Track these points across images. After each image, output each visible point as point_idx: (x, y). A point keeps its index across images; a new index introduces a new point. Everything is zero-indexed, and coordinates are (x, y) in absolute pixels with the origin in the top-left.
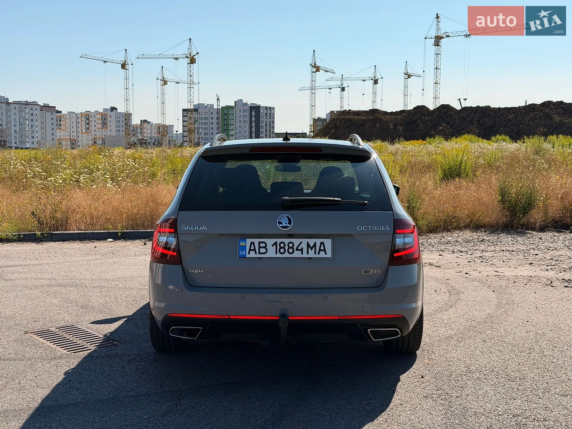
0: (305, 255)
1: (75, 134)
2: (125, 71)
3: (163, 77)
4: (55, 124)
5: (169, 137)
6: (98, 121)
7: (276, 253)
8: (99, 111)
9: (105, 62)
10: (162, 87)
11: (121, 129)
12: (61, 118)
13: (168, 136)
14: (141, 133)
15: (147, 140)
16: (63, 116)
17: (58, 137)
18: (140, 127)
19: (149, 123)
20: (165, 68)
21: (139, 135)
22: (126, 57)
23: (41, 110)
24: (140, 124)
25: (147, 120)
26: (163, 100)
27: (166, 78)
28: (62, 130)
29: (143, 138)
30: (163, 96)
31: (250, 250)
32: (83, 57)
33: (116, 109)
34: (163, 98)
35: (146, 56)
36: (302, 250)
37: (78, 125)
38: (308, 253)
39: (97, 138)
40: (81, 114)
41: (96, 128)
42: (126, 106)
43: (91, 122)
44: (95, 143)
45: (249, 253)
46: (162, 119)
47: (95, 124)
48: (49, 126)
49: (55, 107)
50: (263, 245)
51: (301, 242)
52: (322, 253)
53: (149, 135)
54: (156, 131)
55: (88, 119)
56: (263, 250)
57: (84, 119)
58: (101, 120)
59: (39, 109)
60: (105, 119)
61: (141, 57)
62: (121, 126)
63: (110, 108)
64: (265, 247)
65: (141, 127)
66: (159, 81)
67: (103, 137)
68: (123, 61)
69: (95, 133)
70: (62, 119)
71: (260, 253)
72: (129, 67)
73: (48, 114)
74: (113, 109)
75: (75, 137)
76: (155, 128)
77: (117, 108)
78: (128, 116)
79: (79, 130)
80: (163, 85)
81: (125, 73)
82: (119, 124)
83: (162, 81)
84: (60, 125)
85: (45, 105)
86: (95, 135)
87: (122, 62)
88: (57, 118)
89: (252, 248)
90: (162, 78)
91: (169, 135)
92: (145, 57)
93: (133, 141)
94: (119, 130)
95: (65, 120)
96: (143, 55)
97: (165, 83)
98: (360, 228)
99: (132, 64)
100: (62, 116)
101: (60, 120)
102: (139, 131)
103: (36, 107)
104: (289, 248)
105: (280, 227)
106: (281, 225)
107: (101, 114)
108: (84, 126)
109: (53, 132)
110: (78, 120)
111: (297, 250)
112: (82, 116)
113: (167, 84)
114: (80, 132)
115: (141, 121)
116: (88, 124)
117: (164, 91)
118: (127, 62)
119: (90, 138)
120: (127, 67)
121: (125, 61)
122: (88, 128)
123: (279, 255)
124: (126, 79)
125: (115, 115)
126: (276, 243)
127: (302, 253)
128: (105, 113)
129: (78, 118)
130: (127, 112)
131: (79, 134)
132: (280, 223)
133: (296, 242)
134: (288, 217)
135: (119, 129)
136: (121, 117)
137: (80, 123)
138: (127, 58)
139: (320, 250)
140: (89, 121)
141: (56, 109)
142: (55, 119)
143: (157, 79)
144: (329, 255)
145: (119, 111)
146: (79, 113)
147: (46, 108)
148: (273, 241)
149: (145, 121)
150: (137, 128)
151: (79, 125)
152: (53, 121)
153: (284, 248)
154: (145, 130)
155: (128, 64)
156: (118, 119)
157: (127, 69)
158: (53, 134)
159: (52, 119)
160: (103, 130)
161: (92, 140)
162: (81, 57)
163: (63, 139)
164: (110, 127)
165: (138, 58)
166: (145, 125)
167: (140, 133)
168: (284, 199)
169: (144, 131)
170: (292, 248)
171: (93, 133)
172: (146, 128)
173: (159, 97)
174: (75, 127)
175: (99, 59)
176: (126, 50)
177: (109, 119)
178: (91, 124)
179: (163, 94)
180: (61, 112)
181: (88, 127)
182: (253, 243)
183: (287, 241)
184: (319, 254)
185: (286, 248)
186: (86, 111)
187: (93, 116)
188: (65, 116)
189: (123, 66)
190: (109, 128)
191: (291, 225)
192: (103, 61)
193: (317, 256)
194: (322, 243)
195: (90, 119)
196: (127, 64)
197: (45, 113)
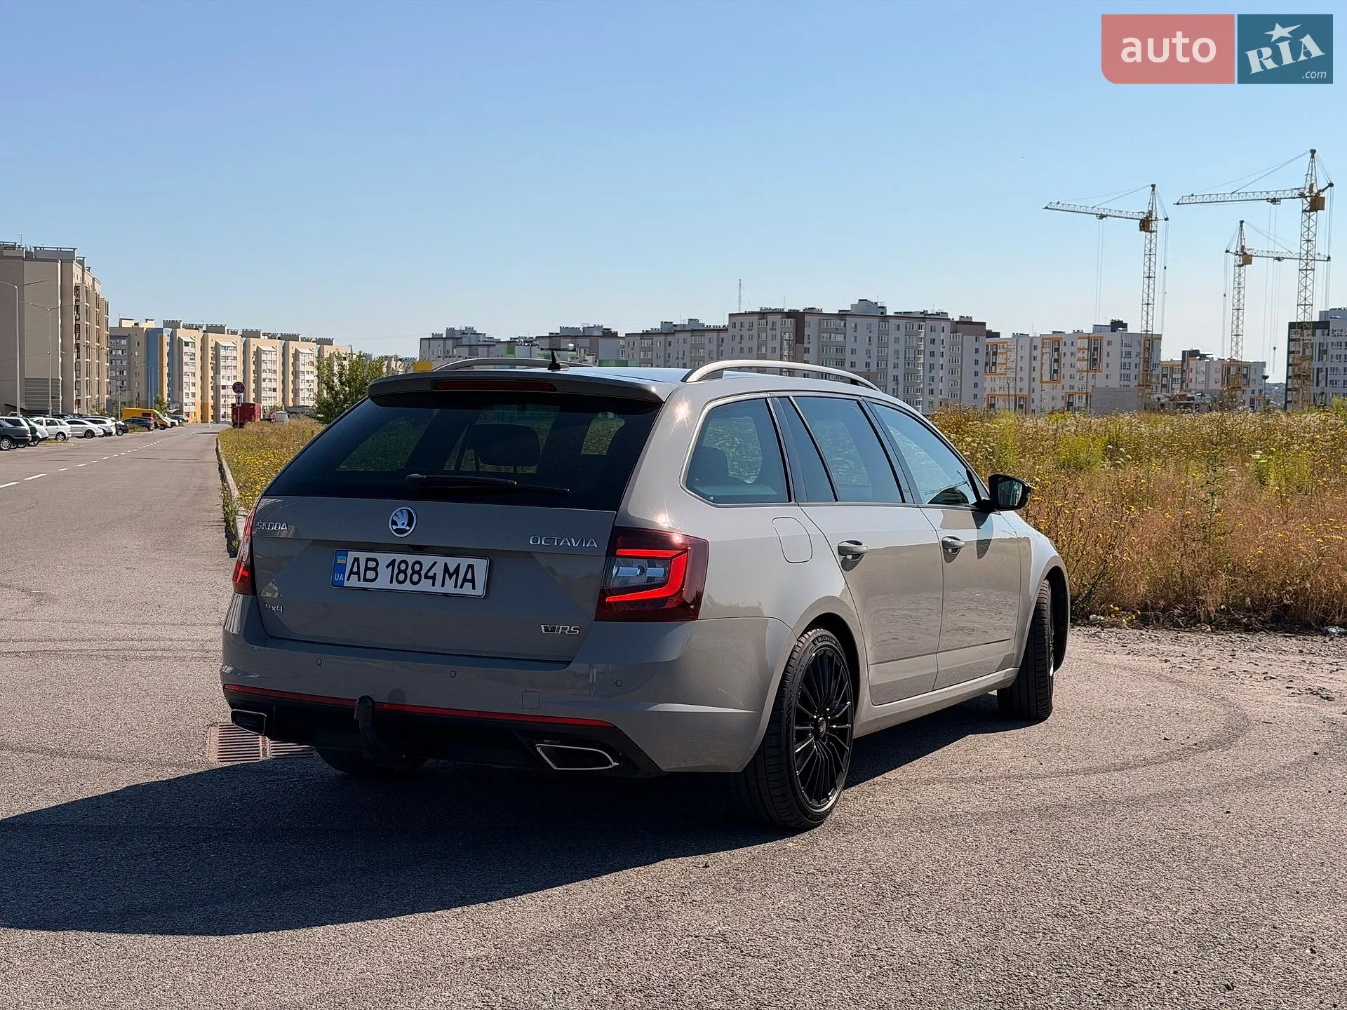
0: (438, 589)
1: (1025, 384)
2: (1149, 237)
3: (1243, 247)
4: (982, 363)
5: (1253, 392)
6: (1080, 355)
7: (391, 582)
8: (1084, 332)
9: (1102, 217)
10: (1237, 271)
11: (1134, 372)
12: (997, 349)
13: (1249, 391)
14: (1182, 382)
15: (1193, 399)
16: (1000, 343)
17: (988, 392)
18: (1180, 367)
19: (1203, 357)
20: (1248, 224)
21: (1177, 386)
22: (1152, 203)
23: (954, 331)
24: (1181, 359)
25: (1198, 351)
26: (1239, 301)
27: (1248, 250)
28: (997, 377)
29: (1184, 393)
30: (1239, 292)
31: (351, 573)
32: (1052, 209)
33: (1125, 326)
34: (1239, 297)
35: (1200, 199)
36: (434, 578)
37: (1035, 364)
38: (443, 586)
39: (1076, 393)
40: (1043, 339)
41: (1073, 371)
42: (1145, 318)
43: (1065, 356)
44: (1070, 404)
45: (348, 580)
46: (1234, 348)
47: (1073, 360)
48: (969, 368)
49: (984, 324)
50: (372, 564)
51: (435, 563)
52: (468, 585)
53: (1202, 387)
54: (1219, 376)
55: (1057, 350)
56: (371, 575)
57: (1047, 350)
58: (1086, 351)
59: (947, 330)
60: (1096, 349)
61: (1187, 201)
62: (1133, 366)
63: (1109, 324)
64: (375, 569)
65: (1182, 368)
66: (1232, 257)
67: (1090, 390)
68: (1144, 213)
69: (1072, 382)
70: (999, 351)
71: (365, 580)
72: (1159, 226)
73: (969, 340)
74: (1117, 325)
75: (1025, 392)
76: (1218, 371)
77: (1126, 324)
78: (1151, 342)
79: (1036, 375)
80: (1242, 265)
81: (1148, 241)
82: (1127, 360)
83: (1240, 255)
84: (994, 364)
85: (962, 320)
86: (1072, 387)
87: (1141, 214)
88: (987, 349)
89: (355, 569)
90: (1238, 250)
91: (1252, 386)
92: (1198, 201)
93: (1157, 401)
94: (1128, 376)
95: (1006, 353)
96: (1192, 195)
97: (1246, 259)
98: (535, 540)
99: (1167, 219)
100: (998, 343)
101: (995, 354)
102: (1177, 376)
103: (943, 324)
104: (414, 572)
105: (393, 532)
106: (395, 527)
107: (1089, 338)
108: (1046, 367)
109: (976, 380)
110: (1035, 353)
111: (426, 577)
112: (1043, 343)
113: (1250, 263)
114: (1038, 379)
115: (1184, 352)
116: (1056, 361)
117: (1242, 279)
118: (1154, 214)
119: (1059, 393)
120: (1153, 226)
121: (1150, 213)
122: (1056, 371)
123: (395, 586)
124: (1150, 254)
125: (1120, 341)
126: (393, 563)
127: (433, 585)
128: (1096, 335)
129: (1035, 348)
130: (1147, 331)
131: (1036, 385)
132: (394, 523)
133: (427, 560)
134: (409, 511)
135: (1127, 372)
136: (1135, 344)
137: (1039, 358)
138: (1154, 207)
139: (465, 580)
140: (1058, 355)
141: (988, 328)
142: (983, 351)
143: (1227, 251)
144: (480, 591)
145: (1130, 330)
146: (1039, 335)
147: (967, 326)
148: (388, 557)
149: (1194, 353)
150: (1172, 370)
151: (1037, 364)
152: (977, 357)
153: (405, 572)
154: (1192, 375)
155: (1156, 218)
156: (1127, 349)
157: (1154, 231)
158: (976, 385)
159: (977, 351)
160: (1090, 374)
161: (1063, 399)
162: (1047, 208)
163: (999, 395)
164: (1108, 367)
165: (1178, 204)
166: (1193, 363)
167: (1180, 381)
168: (412, 478)
169: (1190, 377)
170: (419, 573)
171: (1067, 382)
172: (1194, 371)
173: (1229, 297)
174: (1026, 369)
175: (1089, 210)
176: (1153, 186)
177: (1105, 349)
178: (1063, 360)
179: (1239, 287)
180: (997, 335)
181: (1056, 368)
182: (357, 560)
183: (411, 559)
184: (461, 587)
185: (409, 572)
186: (1054, 332)
187: (1069, 343)
188: (1006, 343)
189: (1145, 225)
190: (1105, 371)
191: (411, 527)
192: (1097, 214)
193: (458, 591)
194: (471, 567)
195: (1063, 350)
196: (1153, 219)
197: (962, 339)
